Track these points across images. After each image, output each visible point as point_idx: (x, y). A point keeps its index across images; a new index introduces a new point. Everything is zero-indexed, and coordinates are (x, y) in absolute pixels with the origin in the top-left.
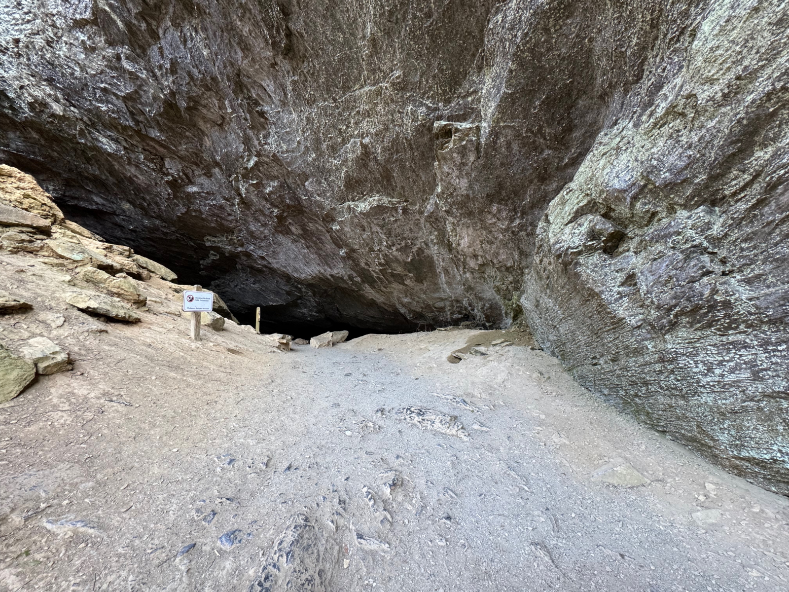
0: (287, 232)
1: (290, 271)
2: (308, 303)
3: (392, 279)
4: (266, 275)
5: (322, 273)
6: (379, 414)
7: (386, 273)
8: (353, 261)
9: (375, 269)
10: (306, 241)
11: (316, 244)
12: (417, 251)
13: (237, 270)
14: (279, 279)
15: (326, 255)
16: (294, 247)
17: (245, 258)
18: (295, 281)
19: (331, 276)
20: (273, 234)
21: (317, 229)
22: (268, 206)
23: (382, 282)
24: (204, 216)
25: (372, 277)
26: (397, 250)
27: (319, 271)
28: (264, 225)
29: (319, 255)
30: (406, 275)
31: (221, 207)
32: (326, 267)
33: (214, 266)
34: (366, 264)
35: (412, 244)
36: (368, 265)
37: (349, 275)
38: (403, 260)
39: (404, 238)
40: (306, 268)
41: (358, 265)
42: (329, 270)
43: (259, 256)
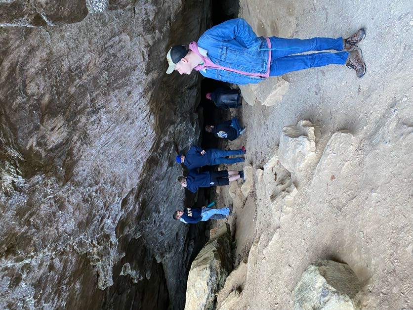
2: (182, 135)
5: (145, 91)
11: (84, 88)
15: (108, 69)
19: (148, 71)
20: (78, 184)
32: (133, 79)
37: (145, 29)
40: (137, 123)
42: (136, 72)
43: (122, 208)
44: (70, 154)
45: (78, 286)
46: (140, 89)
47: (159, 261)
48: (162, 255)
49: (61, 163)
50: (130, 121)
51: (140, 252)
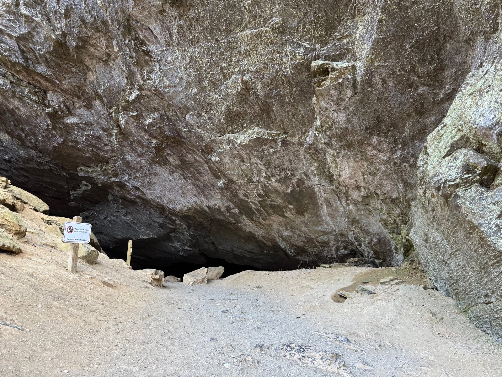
0: (165, 163)
1: (165, 202)
2: (181, 236)
3: (271, 211)
4: (139, 206)
5: (198, 205)
6: (258, 350)
7: (266, 204)
8: (232, 192)
9: (253, 200)
10: (183, 171)
11: (193, 174)
12: (297, 182)
13: (108, 201)
14: (152, 211)
15: (204, 186)
16: (170, 177)
17: (118, 189)
18: (170, 213)
19: (208, 207)
20: (150, 165)
21: (196, 160)
22: (147, 136)
23: (261, 214)
24: (80, 146)
25: (251, 209)
26: (276, 181)
27: (196, 203)
28: (141, 155)
29: (196, 186)
30: (287, 207)
31: (99, 138)
32: (203, 198)
33: (85, 197)
34: (245, 195)
35: (292, 175)
36: (247, 197)
37: (226, 207)
38: (283, 192)
39: (284, 170)
40: (182, 199)
41: (235, 196)
42: (206, 201)
43: (133, 187)
45: (88, 155)
49: (160, 160)
51: (95, 198)
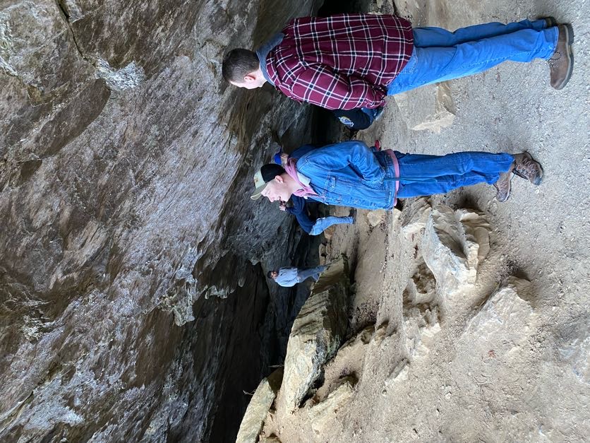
0: (107, 255)
4: (236, 212)
8: (149, 22)
10: (122, 198)
13: (231, 251)
15: (157, 120)
16: (154, 215)
17: (207, 262)
18: (244, 161)
33: (228, 281)
43: (198, 251)
44: (115, 251)
45: (149, 339)
46: (213, 118)
47: (254, 262)
48: (259, 256)
49: (103, 269)
50: (199, 167)
51: (229, 266)
